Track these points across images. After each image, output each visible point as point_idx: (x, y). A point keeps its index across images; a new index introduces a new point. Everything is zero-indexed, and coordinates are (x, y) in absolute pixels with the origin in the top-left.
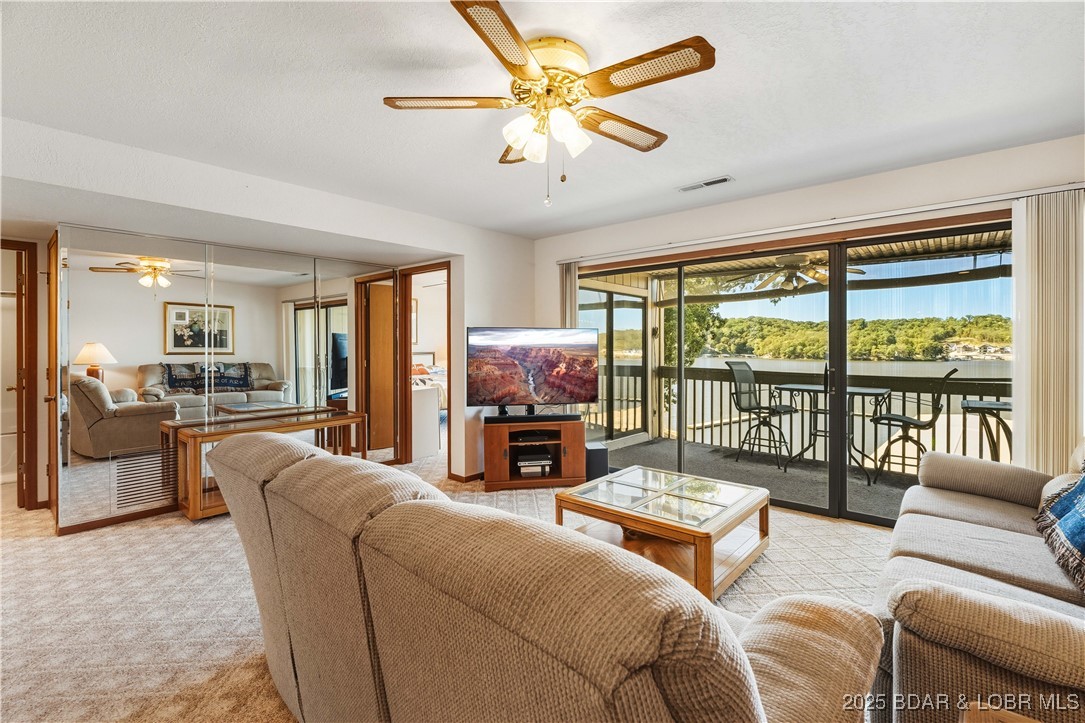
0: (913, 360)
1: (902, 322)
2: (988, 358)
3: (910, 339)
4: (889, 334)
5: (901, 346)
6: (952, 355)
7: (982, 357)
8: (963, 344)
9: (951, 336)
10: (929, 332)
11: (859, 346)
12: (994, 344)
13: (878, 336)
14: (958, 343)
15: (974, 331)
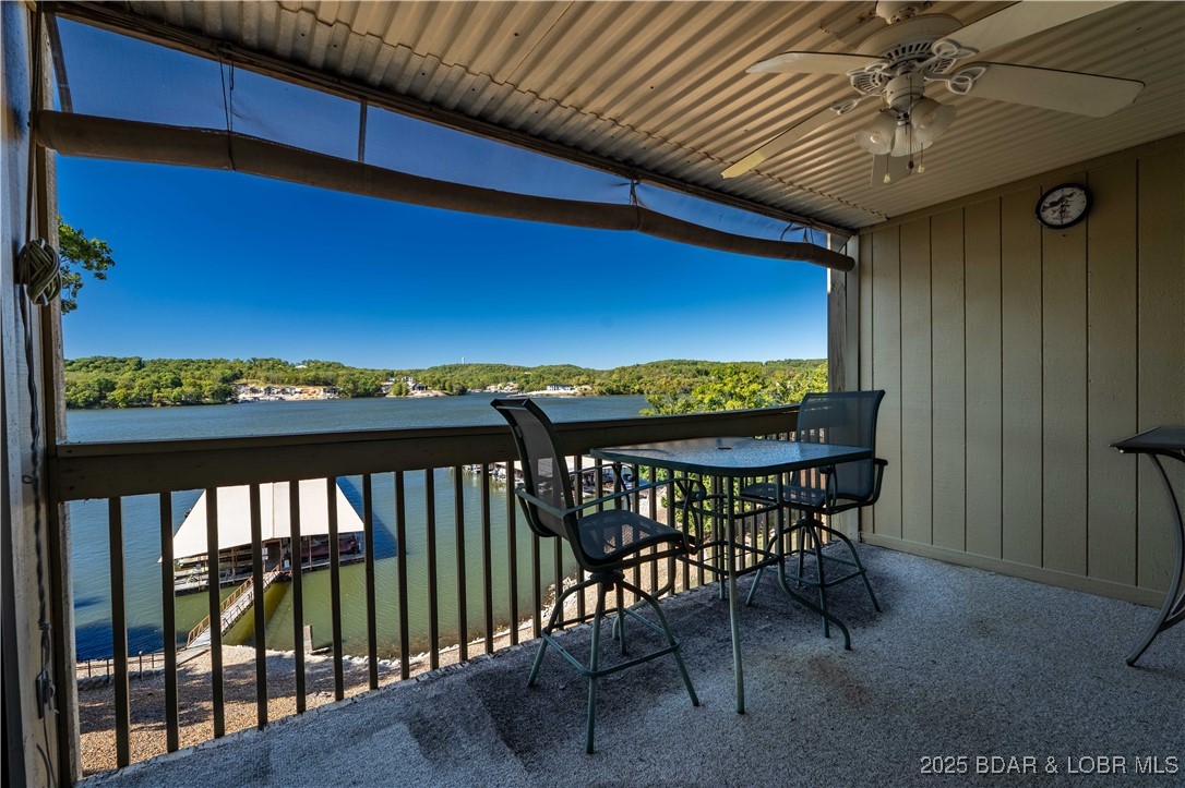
0: (203, 404)
1: (187, 363)
2: (272, 398)
3: (198, 382)
4: (173, 376)
5: (189, 390)
6: (241, 397)
7: (267, 398)
8: (251, 386)
9: (239, 378)
10: (217, 373)
11: (136, 390)
12: (276, 386)
13: (160, 378)
14: (245, 385)
15: (259, 374)
